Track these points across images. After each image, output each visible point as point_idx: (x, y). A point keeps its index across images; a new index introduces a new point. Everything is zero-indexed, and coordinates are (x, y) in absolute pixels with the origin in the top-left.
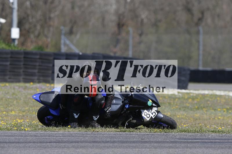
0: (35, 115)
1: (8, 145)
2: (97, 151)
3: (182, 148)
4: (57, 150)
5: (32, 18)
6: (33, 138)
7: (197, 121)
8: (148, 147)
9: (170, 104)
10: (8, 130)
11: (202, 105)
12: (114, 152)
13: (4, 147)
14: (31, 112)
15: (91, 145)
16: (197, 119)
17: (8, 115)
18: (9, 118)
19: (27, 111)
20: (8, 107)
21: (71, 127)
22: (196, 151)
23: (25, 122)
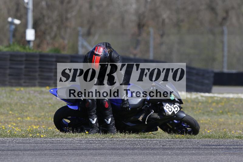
0: (52, 120)
1: (23, 152)
2: (116, 158)
3: (205, 155)
4: (74, 158)
5: (48, 18)
6: (49, 145)
7: (221, 126)
8: (169, 154)
9: (193, 108)
10: (23, 136)
11: (227, 110)
12: (134, 159)
13: (19, 155)
14: (48, 117)
15: (110, 152)
16: (221, 125)
17: (23, 121)
18: (24, 124)
19: (43, 117)
20: (23, 113)
21: (89, 133)
22: (220, 158)
23: (41, 128)
